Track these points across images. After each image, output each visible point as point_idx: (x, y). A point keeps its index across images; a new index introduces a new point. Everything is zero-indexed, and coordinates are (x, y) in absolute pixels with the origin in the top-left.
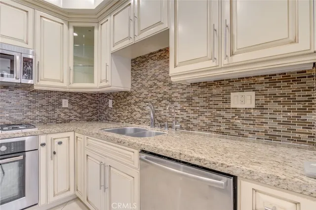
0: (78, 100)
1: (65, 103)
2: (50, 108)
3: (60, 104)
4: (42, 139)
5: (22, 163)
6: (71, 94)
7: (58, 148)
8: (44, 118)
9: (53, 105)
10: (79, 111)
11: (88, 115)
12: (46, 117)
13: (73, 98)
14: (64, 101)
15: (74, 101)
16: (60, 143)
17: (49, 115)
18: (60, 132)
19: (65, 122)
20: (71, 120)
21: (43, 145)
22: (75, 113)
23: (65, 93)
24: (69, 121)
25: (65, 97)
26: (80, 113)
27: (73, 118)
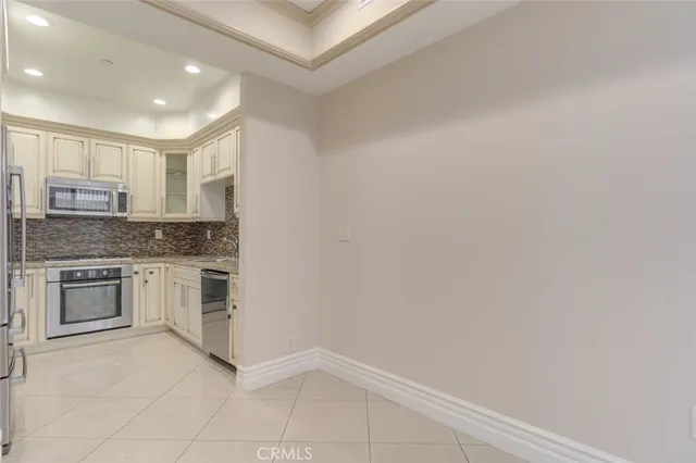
0: (173, 231)
1: (159, 234)
2: (143, 239)
3: (153, 235)
4: (136, 268)
5: (119, 288)
6: (164, 225)
7: (149, 277)
8: (136, 250)
9: (146, 237)
10: (174, 243)
11: (185, 247)
12: (139, 249)
13: (167, 229)
14: (157, 232)
15: (168, 232)
16: (151, 273)
17: (142, 247)
18: (150, 262)
19: (158, 255)
20: (165, 253)
21: (136, 273)
22: (169, 246)
23: (158, 223)
25: (158, 228)
26: (175, 245)
27: (167, 251)
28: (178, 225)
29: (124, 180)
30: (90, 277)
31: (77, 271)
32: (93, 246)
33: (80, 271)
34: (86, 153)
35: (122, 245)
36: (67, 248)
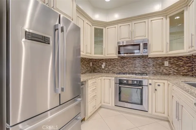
0: (175, 61)
1: (166, 63)
2: (158, 66)
3: (163, 64)
6: (170, 58)
7: (158, 88)
8: (154, 72)
9: (159, 65)
10: (176, 68)
11: (184, 71)
12: (156, 71)
13: (171, 61)
14: (165, 62)
15: (172, 62)
16: (159, 85)
17: (157, 70)
18: (158, 79)
19: (166, 74)
20: (170, 74)
21: (150, 84)
22: (173, 70)
23: (166, 57)
24: (169, 74)
25: (166, 60)
26: (177, 70)
27: (171, 72)
28: (179, 58)
29: (146, 37)
30: (129, 83)
33: (126, 80)
34: (131, 29)
35: (147, 69)
36: (127, 69)
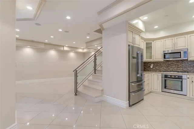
4: (188, 76)
5: (182, 82)
29: (186, 47)
30: (172, 77)
31: (169, 75)
32: (178, 68)
33: (170, 75)
